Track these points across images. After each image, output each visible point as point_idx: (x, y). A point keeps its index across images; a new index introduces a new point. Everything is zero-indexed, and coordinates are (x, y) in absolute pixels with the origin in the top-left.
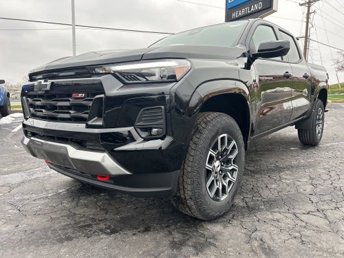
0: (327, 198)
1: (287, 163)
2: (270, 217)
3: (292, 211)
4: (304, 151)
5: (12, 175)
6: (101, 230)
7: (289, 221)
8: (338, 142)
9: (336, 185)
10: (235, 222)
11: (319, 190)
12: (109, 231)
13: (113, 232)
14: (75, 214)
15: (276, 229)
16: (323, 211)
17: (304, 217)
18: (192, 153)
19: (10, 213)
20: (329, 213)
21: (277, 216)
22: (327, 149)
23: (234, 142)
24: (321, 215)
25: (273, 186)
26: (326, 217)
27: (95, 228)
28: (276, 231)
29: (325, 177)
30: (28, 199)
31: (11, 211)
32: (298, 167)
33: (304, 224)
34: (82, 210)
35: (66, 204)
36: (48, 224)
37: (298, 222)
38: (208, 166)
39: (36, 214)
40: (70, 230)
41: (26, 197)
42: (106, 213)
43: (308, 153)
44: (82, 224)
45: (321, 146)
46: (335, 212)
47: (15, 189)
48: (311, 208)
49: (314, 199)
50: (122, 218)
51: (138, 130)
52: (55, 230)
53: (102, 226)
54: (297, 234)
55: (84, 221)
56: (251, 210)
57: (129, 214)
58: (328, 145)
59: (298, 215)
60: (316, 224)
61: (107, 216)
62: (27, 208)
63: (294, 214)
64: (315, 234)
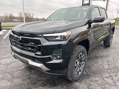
0: (113, 71)
1: (100, 55)
2: (95, 79)
3: (102, 76)
4: (105, 49)
5: (7, 59)
6: (40, 85)
7: (101, 81)
8: (117, 45)
9: (116, 65)
10: (83, 81)
11: (110, 67)
12: (43, 85)
13: (44, 85)
14: (31, 78)
15: (96, 84)
16: (112, 76)
17: (105, 79)
18: (71, 62)
19: (9, 77)
20: (113, 77)
21: (97, 79)
22: (113, 48)
23: (84, 55)
24: (111, 78)
25: (95, 65)
26: (113, 80)
27: (38, 84)
28: (97, 85)
29: (112, 61)
30: (14, 71)
31: (9, 76)
32: (103, 56)
33: (106, 82)
34: (33, 76)
35: (27, 73)
36: (22, 82)
37: (104, 81)
38: (76, 65)
39: (18, 78)
40: (30, 85)
41: (13, 70)
42: (41, 77)
43: (107, 50)
44: (33, 82)
45: (111, 47)
46: (116, 77)
47: (9, 66)
48: (108, 75)
49: (109, 71)
50: (46, 80)
51: (53, 57)
52: (25, 85)
53: (40, 83)
54: (103, 87)
55: (34, 81)
56: (88, 76)
57: (48, 78)
58: (113, 46)
59: (104, 78)
60: (109, 82)
61: (41, 79)
62: (14, 74)
63: (102, 78)
64: (109, 87)
